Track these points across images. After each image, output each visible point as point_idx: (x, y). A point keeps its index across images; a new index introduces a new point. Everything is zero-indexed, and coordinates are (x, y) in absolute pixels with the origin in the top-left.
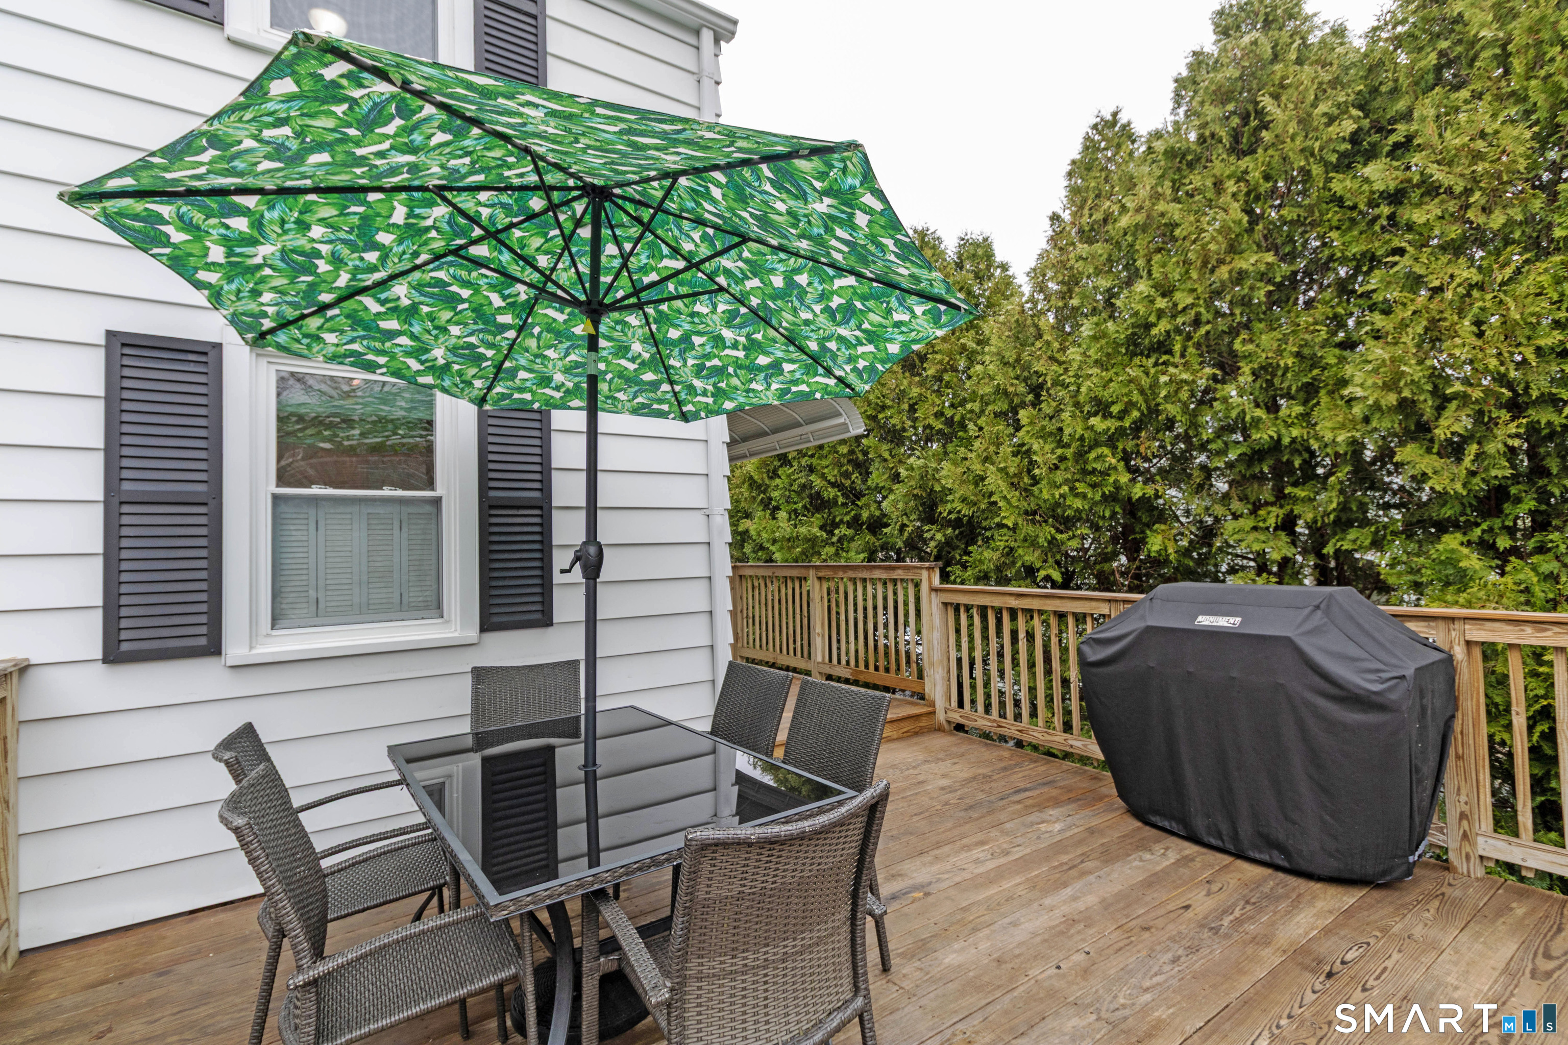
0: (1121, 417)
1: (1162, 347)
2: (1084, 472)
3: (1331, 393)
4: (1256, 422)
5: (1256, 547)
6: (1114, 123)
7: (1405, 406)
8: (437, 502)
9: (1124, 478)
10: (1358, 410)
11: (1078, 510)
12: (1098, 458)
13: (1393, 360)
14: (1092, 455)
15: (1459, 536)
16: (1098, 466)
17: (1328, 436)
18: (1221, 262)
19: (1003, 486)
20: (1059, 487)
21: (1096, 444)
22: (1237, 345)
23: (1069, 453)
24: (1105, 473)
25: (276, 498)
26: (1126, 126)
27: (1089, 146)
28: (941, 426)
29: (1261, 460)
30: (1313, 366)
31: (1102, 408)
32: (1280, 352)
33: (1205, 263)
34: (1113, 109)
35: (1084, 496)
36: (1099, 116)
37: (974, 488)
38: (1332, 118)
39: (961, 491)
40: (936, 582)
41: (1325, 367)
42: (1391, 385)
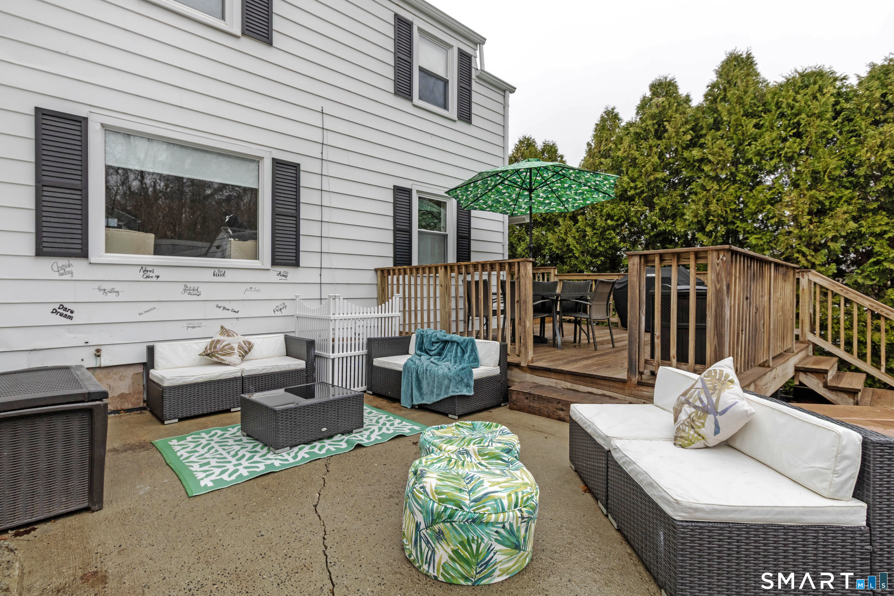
2: (603, 239)
3: (680, 217)
4: (659, 224)
6: (613, 113)
7: (699, 222)
10: (687, 223)
11: (601, 251)
12: (610, 234)
13: (697, 209)
14: (607, 233)
16: (609, 236)
17: (679, 230)
18: (651, 174)
19: (575, 242)
21: (608, 229)
22: (655, 200)
23: (599, 232)
24: (611, 239)
25: (419, 232)
26: (616, 115)
27: (603, 119)
28: (540, 220)
29: (659, 237)
30: (676, 208)
31: (609, 217)
32: (667, 204)
33: (646, 174)
34: (612, 107)
35: (603, 247)
36: (607, 108)
37: (561, 243)
38: (685, 133)
39: (556, 244)
40: (556, 273)
41: (679, 209)
42: (696, 216)
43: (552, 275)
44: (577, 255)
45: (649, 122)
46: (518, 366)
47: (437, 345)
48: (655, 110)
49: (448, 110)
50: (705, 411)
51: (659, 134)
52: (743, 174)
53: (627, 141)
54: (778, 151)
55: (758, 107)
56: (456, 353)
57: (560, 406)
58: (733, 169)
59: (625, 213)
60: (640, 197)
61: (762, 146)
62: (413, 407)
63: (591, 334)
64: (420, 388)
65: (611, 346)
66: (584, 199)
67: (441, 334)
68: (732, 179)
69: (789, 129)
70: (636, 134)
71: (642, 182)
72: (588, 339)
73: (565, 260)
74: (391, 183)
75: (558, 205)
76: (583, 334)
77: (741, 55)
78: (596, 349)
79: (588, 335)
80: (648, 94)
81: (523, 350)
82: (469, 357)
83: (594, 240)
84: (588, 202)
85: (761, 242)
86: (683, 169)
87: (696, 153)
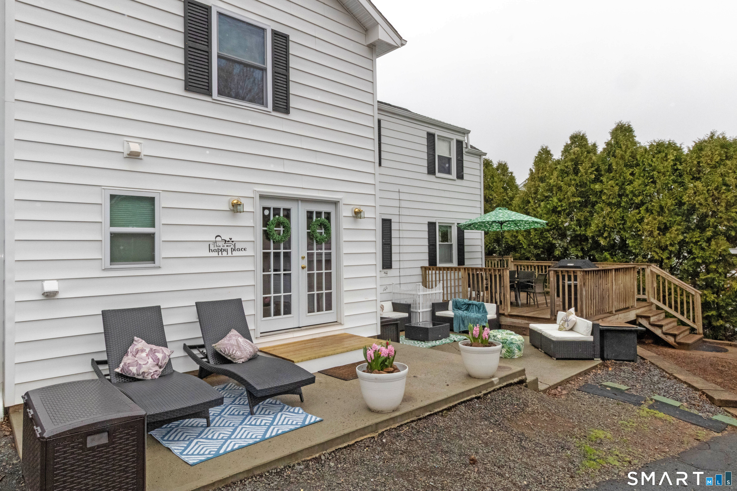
0: (550, 226)
1: (559, 212)
2: (542, 237)
3: (589, 226)
4: (577, 230)
5: (576, 254)
6: (547, 150)
7: (599, 231)
8: (452, 244)
9: (551, 239)
10: (593, 230)
11: (541, 245)
12: (546, 234)
13: (598, 223)
15: (608, 252)
16: (546, 236)
17: (589, 234)
18: (571, 198)
20: (536, 240)
24: (547, 238)
25: (440, 244)
26: (549, 152)
27: (540, 154)
34: (546, 146)
35: (542, 242)
36: (543, 147)
37: (514, 238)
38: (591, 173)
39: (511, 239)
40: (512, 260)
41: (588, 220)
42: (598, 227)
43: (510, 261)
44: (525, 247)
45: (569, 163)
46: (503, 314)
47: (465, 306)
48: (573, 157)
49: (451, 174)
50: (565, 321)
51: (576, 172)
52: (625, 202)
53: (555, 173)
54: (643, 192)
55: (633, 162)
56: (476, 309)
57: (524, 329)
58: (619, 199)
59: (556, 222)
60: (564, 211)
61: (634, 188)
62: (460, 332)
63: (535, 299)
64: (464, 324)
65: (546, 306)
66: (530, 226)
67: (466, 301)
68: (618, 205)
69: (649, 178)
70: (561, 170)
71: (565, 203)
72: (534, 302)
73: (517, 250)
74: (426, 221)
75: (515, 227)
76: (531, 299)
77: (625, 125)
78: (538, 307)
79: (534, 300)
80: (569, 142)
81: (506, 307)
82: (482, 311)
83: (536, 237)
84: (532, 227)
85: (634, 244)
86: (590, 196)
87: (597, 187)
